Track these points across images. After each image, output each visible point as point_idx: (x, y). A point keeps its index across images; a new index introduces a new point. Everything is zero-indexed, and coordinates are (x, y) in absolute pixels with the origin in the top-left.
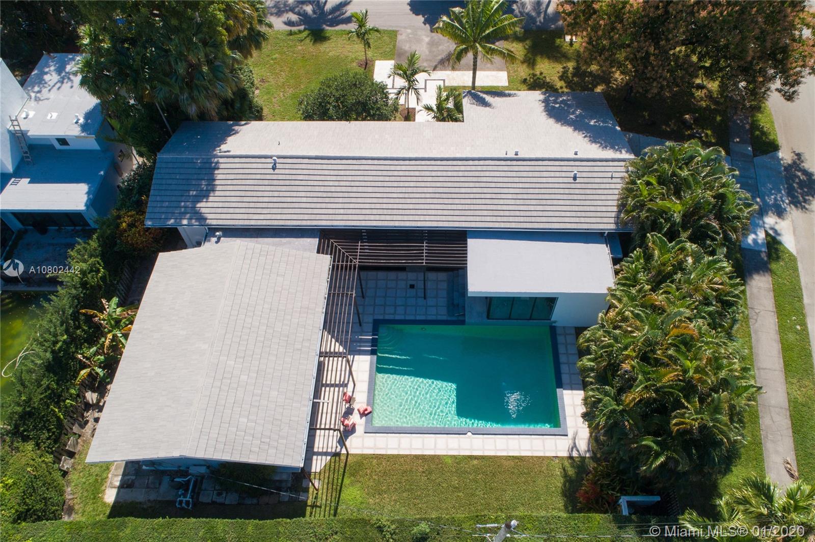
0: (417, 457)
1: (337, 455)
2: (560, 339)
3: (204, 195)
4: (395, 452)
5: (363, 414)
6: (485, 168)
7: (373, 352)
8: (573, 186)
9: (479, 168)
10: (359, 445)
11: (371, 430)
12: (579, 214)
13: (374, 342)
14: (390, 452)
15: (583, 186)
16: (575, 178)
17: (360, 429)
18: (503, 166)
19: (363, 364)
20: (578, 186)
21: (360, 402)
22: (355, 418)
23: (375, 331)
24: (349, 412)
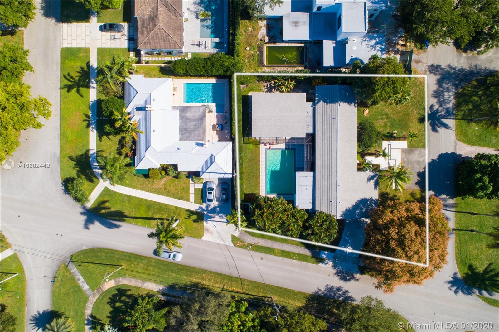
0: (260, 160)
1: (260, 142)
2: (290, 196)
3: (325, 102)
4: (261, 155)
5: (269, 148)
6: (334, 177)
7: (286, 149)
8: (329, 201)
9: (334, 175)
10: (262, 147)
11: (266, 149)
12: (320, 201)
13: (289, 149)
14: (261, 154)
15: (329, 204)
16: (331, 201)
17: (266, 147)
18: (335, 182)
19: (283, 147)
20: (329, 202)
21: (272, 147)
22: (268, 146)
23: (292, 149)
24: (270, 144)
